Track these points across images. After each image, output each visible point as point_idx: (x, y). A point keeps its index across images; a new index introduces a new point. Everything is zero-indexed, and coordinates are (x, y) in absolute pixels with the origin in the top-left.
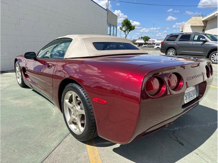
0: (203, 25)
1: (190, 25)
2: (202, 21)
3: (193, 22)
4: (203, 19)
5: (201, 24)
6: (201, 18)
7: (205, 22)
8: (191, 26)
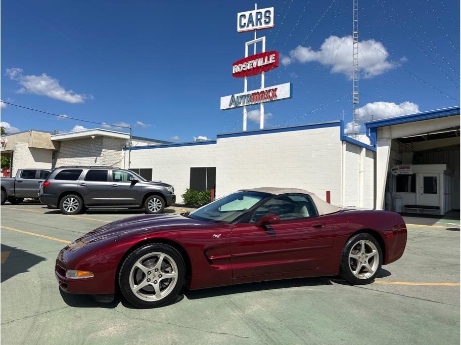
0: (53, 148)
1: (27, 146)
2: (53, 141)
3: (35, 141)
4: (54, 138)
5: (51, 146)
6: (49, 135)
7: (57, 143)
8: (31, 149)
